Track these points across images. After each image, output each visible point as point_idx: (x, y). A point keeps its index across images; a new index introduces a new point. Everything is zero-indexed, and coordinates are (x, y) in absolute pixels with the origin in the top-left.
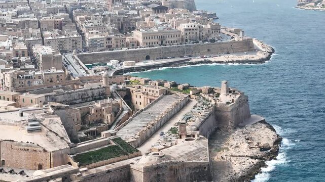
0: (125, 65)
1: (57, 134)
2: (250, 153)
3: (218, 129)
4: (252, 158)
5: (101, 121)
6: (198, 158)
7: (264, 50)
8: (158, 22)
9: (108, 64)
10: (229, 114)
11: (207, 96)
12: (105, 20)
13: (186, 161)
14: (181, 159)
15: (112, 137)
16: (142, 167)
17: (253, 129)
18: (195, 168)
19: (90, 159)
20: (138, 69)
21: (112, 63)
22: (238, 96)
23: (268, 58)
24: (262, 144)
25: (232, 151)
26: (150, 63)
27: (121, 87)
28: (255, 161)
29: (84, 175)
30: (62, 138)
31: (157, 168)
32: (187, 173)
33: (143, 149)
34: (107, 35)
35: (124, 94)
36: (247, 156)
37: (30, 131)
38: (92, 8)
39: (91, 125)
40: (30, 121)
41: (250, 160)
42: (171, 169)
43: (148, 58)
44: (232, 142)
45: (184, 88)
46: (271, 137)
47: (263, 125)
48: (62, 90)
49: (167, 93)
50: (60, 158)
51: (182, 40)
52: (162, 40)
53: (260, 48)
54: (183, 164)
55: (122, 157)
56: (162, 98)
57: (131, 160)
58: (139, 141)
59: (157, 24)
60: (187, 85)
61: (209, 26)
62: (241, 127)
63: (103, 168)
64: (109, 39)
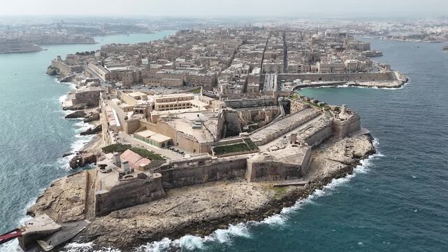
0: (304, 83)
1: (210, 132)
2: (342, 159)
3: (333, 136)
4: (342, 163)
5: (264, 120)
6: (294, 161)
7: (399, 80)
8: (334, 57)
9: (295, 82)
10: (341, 127)
11: (332, 113)
12: (303, 55)
13: (284, 162)
14: (281, 161)
15: (245, 138)
16: (252, 162)
17: (357, 140)
18: (291, 168)
19: (224, 151)
20: (312, 86)
21: (297, 81)
22: (351, 116)
23: (400, 86)
24: (356, 153)
25: (331, 155)
26: (321, 82)
27: (286, 98)
28: (343, 166)
29: (214, 162)
30: (212, 135)
31: (262, 164)
32: (284, 170)
33: (263, 148)
34: (299, 64)
35: (286, 103)
36: (339, 161)
37: (194, 128)
38: (300, 47)
39: (256, 122)
40: (197, 121)
41: (340, 165)
42: (272, 166)
43: (320, 79)
44: (336, 148)
45: (321, 105)
46: (366, 148)
47: (366, 137)
48: (246, 98)
49: (309, 107)
50: (205, 148)
51: (345, 70)
52: (332, 69)
53: (398, 78)
54: (281, 164)
55: (246, 152)
56: (303, 110)
57: (249, 155)
58: (266, 141)
59: (332, 59)
60: (323, 103)
61: (365, 62)
62: (349, 137)
63: (228, 159)
64: (300, 66)
